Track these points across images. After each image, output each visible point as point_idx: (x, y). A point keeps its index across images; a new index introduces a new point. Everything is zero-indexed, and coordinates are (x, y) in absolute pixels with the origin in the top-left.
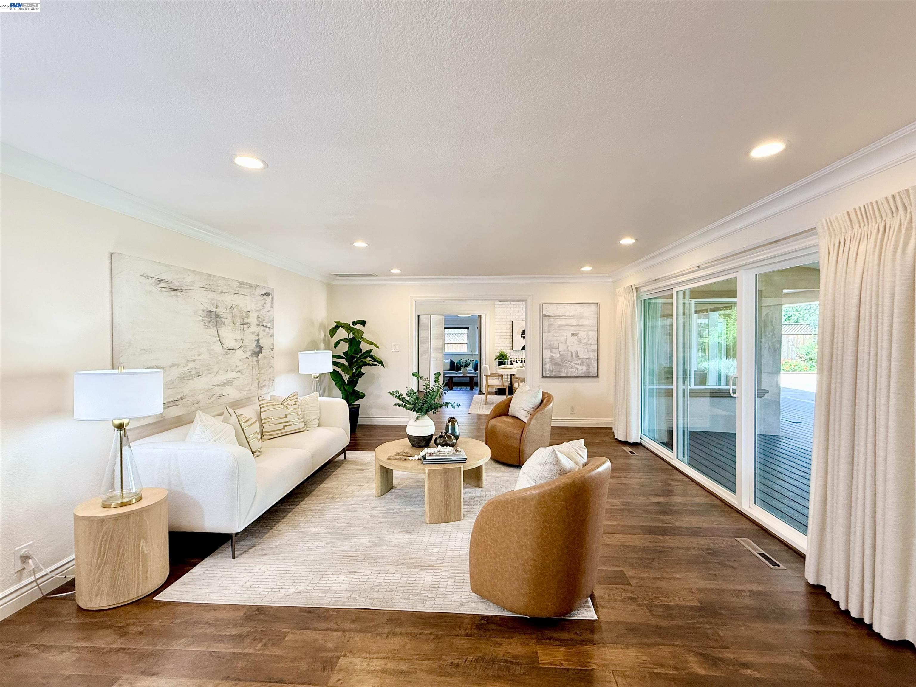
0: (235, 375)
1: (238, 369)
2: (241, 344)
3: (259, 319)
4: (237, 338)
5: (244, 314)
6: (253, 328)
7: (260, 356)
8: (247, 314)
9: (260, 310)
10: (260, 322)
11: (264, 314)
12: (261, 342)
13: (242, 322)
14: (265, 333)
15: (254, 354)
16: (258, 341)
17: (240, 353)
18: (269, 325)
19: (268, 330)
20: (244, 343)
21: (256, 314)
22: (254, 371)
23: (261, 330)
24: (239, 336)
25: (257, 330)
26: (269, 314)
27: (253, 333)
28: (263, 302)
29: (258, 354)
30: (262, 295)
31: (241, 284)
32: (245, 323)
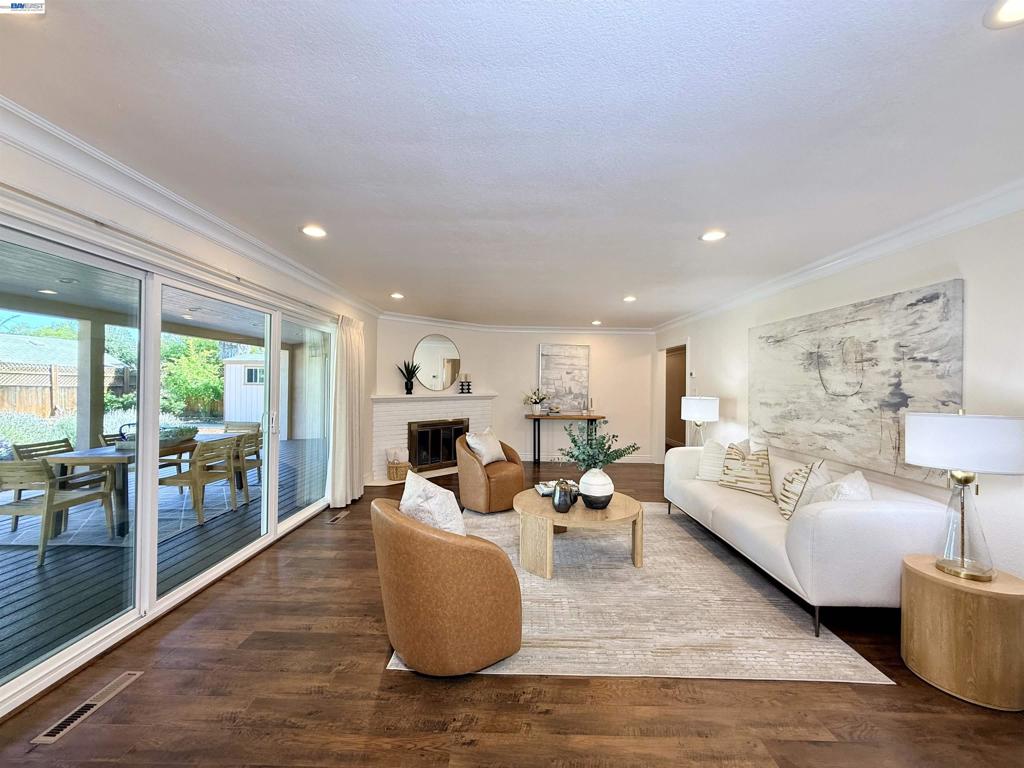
0: (844, 429)
1: (850, 422)
2: (857, 388)
3: (902, 349)
4: (850, 381)
5: (864, 347)
6: (882, 367)
7: (903, 410)
8: (872, 345)
9: (904, 333)
10: (904, 352)
11: (916, 338)
12: (906, 388)
13: (859, 358)
14: (920, 373)
15: (885, 405)
16: (898, 385)
17: (855, 401)
18: (934, 356)
19: (929, 365)
20: (864, 389)
21: (893, 342)
22: (886, 433)
23: (906, 367)
24: (852, 378)
25: (894, 368)
26: (933, 335)
27: (883, 373)
28: (911, 319)
29: (896, 407)
30: (911, 305)
31: (858, 307)
32: (865, 358)
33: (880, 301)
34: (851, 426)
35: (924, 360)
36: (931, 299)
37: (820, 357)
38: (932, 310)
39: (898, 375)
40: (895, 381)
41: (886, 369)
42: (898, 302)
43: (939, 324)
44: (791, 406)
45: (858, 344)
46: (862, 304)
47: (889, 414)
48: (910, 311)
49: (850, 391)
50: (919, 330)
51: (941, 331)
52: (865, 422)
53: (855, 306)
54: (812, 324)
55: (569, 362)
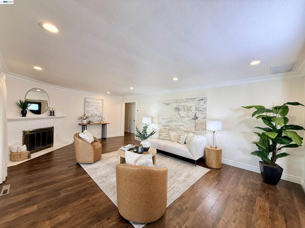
6: (193, 111)
7: (196, 120)
8: (190, 107)
9: (197, 105)
10: (197, 109)
11: (199, 107)
12: (197, 116)
13: (188, 110)
14: (200, 113)
15: (193, 119)
16: (196, 115)
17: (187, 118)
18: (202, 110)
19: (201, 112)
20: (189, 116)
21: (195, 107)
22: (193, 124)
23: (197, 112)
24: (186, 113)
25: (195, 112)
26: (202, 106)
27: (193, 113)
28: (199, 103)
29: (195, 119)
30: (198, 100)
31: (188, 99)
32: (189, 110)
33: (192, 99)
34: (186, 123)
35: (201, 111)
36: (202, 100)
37: (178, 109)
38: (202, 102)
39: (196, 113)
40: (195, 114)
41: (193, 112)
42: (196, 99)
43: (203, 104)
44: (171, 119)
45: (188, 107)
46: (189, 99)
47: (194, 121)
48: (198, 101)
49: (186, 116)
50: (200, 105)
51: (203, 106)
52: (189, 122)
53: (187, 99)
54: (177, 101)
55: (96, 105)
